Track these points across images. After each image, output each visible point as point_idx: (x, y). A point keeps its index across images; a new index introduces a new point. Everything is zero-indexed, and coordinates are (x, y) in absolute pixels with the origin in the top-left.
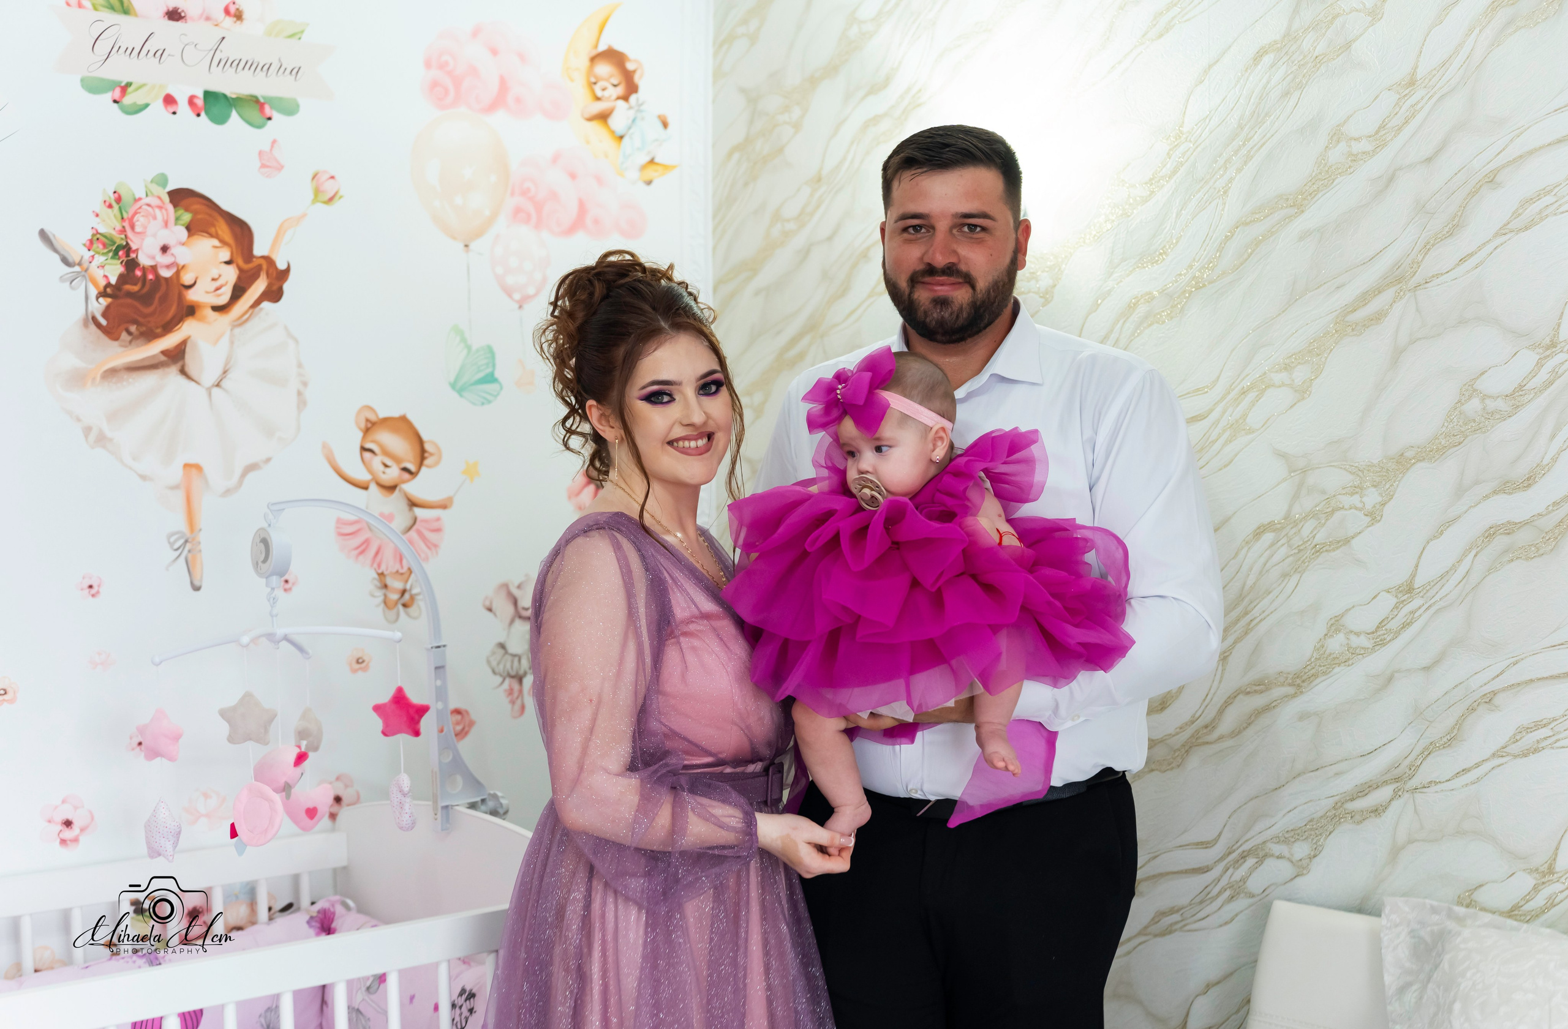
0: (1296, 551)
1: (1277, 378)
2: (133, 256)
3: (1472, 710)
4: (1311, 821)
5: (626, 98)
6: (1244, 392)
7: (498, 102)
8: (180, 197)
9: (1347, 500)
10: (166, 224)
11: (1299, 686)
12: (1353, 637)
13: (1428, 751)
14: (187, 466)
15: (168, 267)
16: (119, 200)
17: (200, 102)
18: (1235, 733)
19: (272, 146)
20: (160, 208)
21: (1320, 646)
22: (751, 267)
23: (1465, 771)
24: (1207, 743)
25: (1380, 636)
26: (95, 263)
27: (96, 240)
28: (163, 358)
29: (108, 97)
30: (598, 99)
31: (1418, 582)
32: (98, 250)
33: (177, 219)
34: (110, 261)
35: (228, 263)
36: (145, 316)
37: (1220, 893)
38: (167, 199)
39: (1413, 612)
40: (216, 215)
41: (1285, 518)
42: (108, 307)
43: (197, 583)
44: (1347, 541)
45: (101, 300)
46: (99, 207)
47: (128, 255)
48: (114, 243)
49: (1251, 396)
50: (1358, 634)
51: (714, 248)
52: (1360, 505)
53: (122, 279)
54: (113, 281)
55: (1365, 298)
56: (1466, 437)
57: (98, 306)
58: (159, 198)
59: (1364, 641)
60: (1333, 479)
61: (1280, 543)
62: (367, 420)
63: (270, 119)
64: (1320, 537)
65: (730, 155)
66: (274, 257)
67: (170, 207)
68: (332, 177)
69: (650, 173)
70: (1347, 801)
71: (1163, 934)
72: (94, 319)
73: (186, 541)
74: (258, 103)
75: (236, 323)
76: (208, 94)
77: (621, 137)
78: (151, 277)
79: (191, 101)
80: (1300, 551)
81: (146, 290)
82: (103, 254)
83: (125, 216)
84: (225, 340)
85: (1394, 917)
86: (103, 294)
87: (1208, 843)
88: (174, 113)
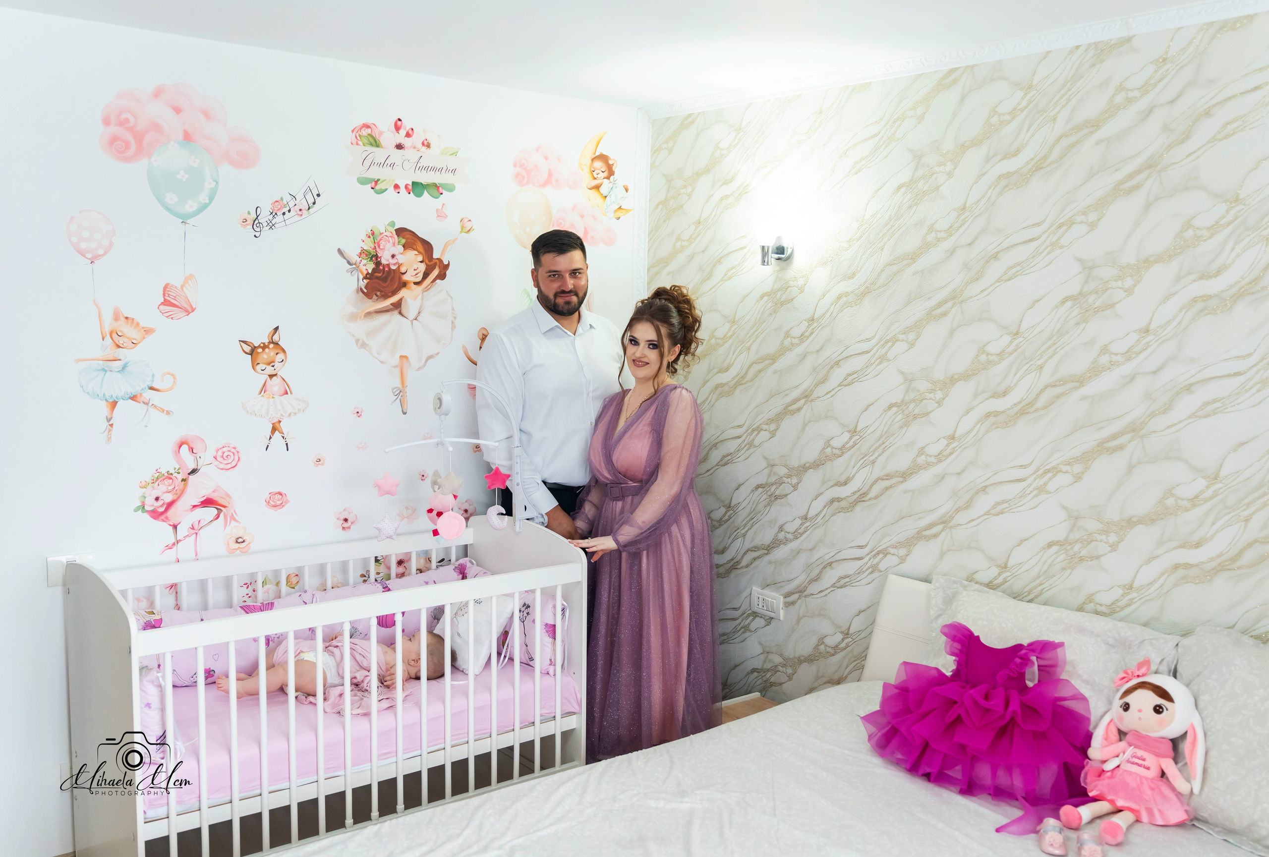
0: (906, 417)
1: (901, 337)
2: (379, 260)
3: (977, 493)
4: (907, 539)
5: (608, 178)
6: (887, 342)
7: (547, 182)
8: (400, 232)
9: (928, 396)
10: (394, 245)
11: (904, 477)
12: (928, 457)
13: (958, 511)
14: (401, 357)
15: (394, 264)
16: (373, 234)
17: (410, 187)
18: (877, 497)
19: (443, 207)
20: (391, 237)
21: (914, 461)
22: (666, 261)
23: (973, 520)
24: (864, 501)
25: (940, 458)
26: (362, 263)
27: (363, 253)
28: (392, 307)
29: (369, 186)
30: (595, 179)
31: (957, 435)
32: (363, 257)
33: (399, 242)
34: (369, 262)
35: (421, 262)
36: (384, 287)
37: (867, 570)
38: (394, 233)
39: (954, 448)
40: (416, 239)
41: (902, 402)
42: (367, 284)
43: (405, 411)
44: (928, 414)
45: (364, 280)
46: (364, 238)
47: (377, 260)
48: (371, 254)
49: (890, 344)
50: (930, 456)
51: (649, 250)
52: (934, 398)
53: (373, 269)
54: (370, 272)
55: (939, 305)
56: (979, 371)
57: (363, 283)
58: (391, 232)
59: (933, 460)
60: (923, 385)
61: (899, 413)
62: (483, 334)
63: (442, 194)
64: (916, 411)
65: (658, 206)
66: (442, 259)
67: (396, 237)
68: (470, 220)
69: (619, 214)
70: (923, 531)
71: (841, 587)
72: (361, 289)
73: (400, 392)
74: (436, 186)
75: (424, 290)
76: (413, 183)
77: (606, 197)
78: (387, 269)
79: (406, 187)
80: (908, 417)
81: (384, 275)
82: (366, 259)
83: (376, 241)
84: (420, 298)
85: (937, 585)
86: (365, 278)
87: (863, 546)
88: (399, 193)
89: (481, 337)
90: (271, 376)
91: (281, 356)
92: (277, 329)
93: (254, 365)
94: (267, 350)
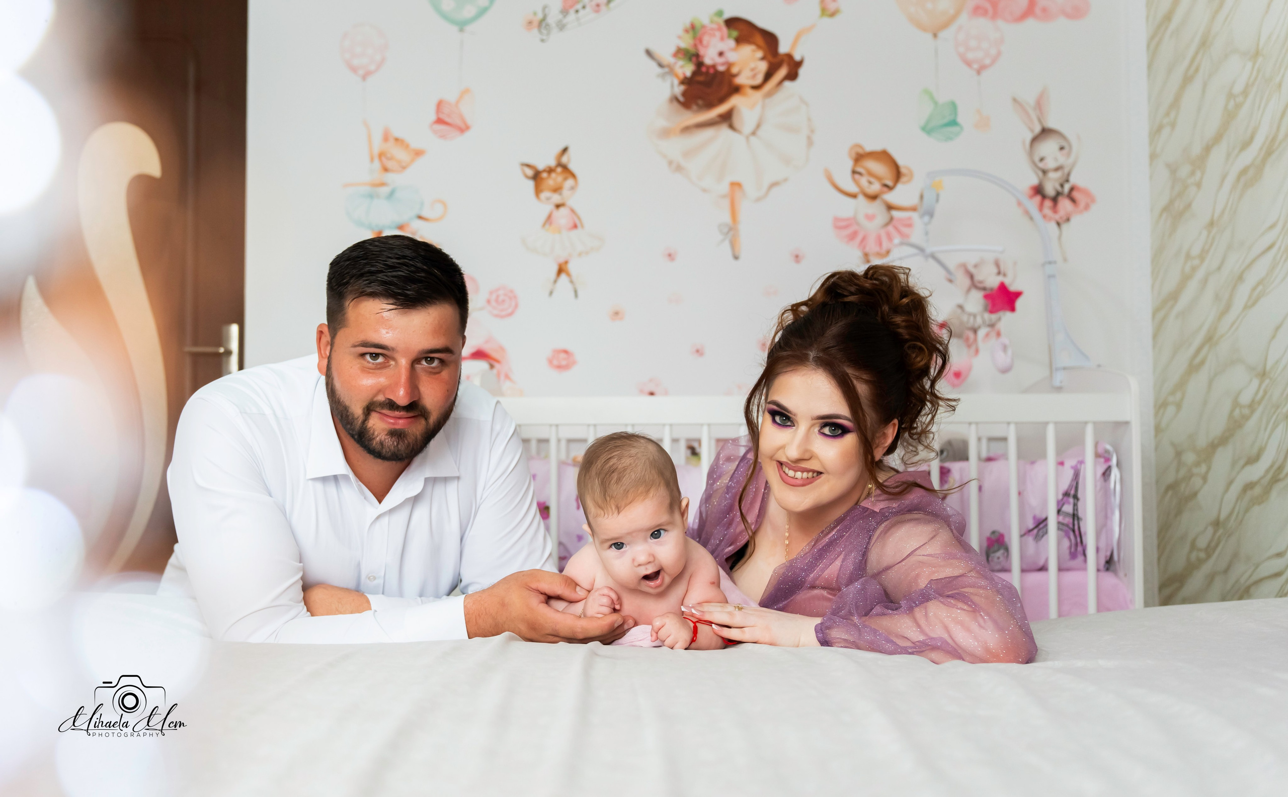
2: (701, 59)
8: (732, 23)
10: (722, 39)
14: (732, 183)
15: (723, 64)
16: (692, 26)
20: (719, 30)
26: (678, 65)
27: (679, 52)
28: (718, 118)
32: (680, 57)
33: (729, 36)
34: (687, 64)
35: (761, 59)
36: (708, 94)
38: (723, 25)
40: (756, 32)
42: (685, 90)
43: (737, 254)
45: (681, 86)
46: (681, 33)
47: (698, 59)
48: (690, 53)
53: (694, 73)
54: (689, 75)
57: (679, 90)
58: (719, 24)
62: (857, 153)
66: (792, 53)
67: (726, 30)
72: (676, 99)
73: (731, 229)
75: (766, 95)
78: (712, 71)
81: (708, 79)
82: (683, 60)
83: (697, 37)
84: (759, 106)
86: (682, 83)
89: (854, 155)
90: (558, 206)
91: (570, 182)
92: (565, 150)
93: (538, 191)
94: (553, 175)
